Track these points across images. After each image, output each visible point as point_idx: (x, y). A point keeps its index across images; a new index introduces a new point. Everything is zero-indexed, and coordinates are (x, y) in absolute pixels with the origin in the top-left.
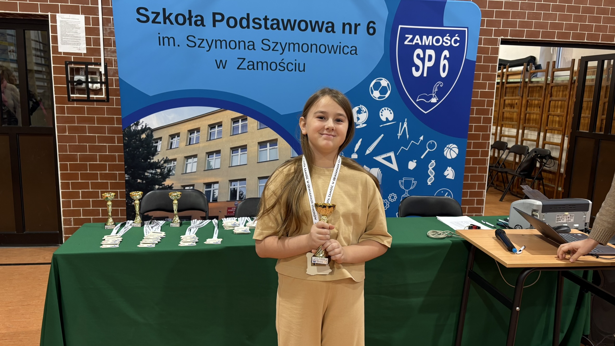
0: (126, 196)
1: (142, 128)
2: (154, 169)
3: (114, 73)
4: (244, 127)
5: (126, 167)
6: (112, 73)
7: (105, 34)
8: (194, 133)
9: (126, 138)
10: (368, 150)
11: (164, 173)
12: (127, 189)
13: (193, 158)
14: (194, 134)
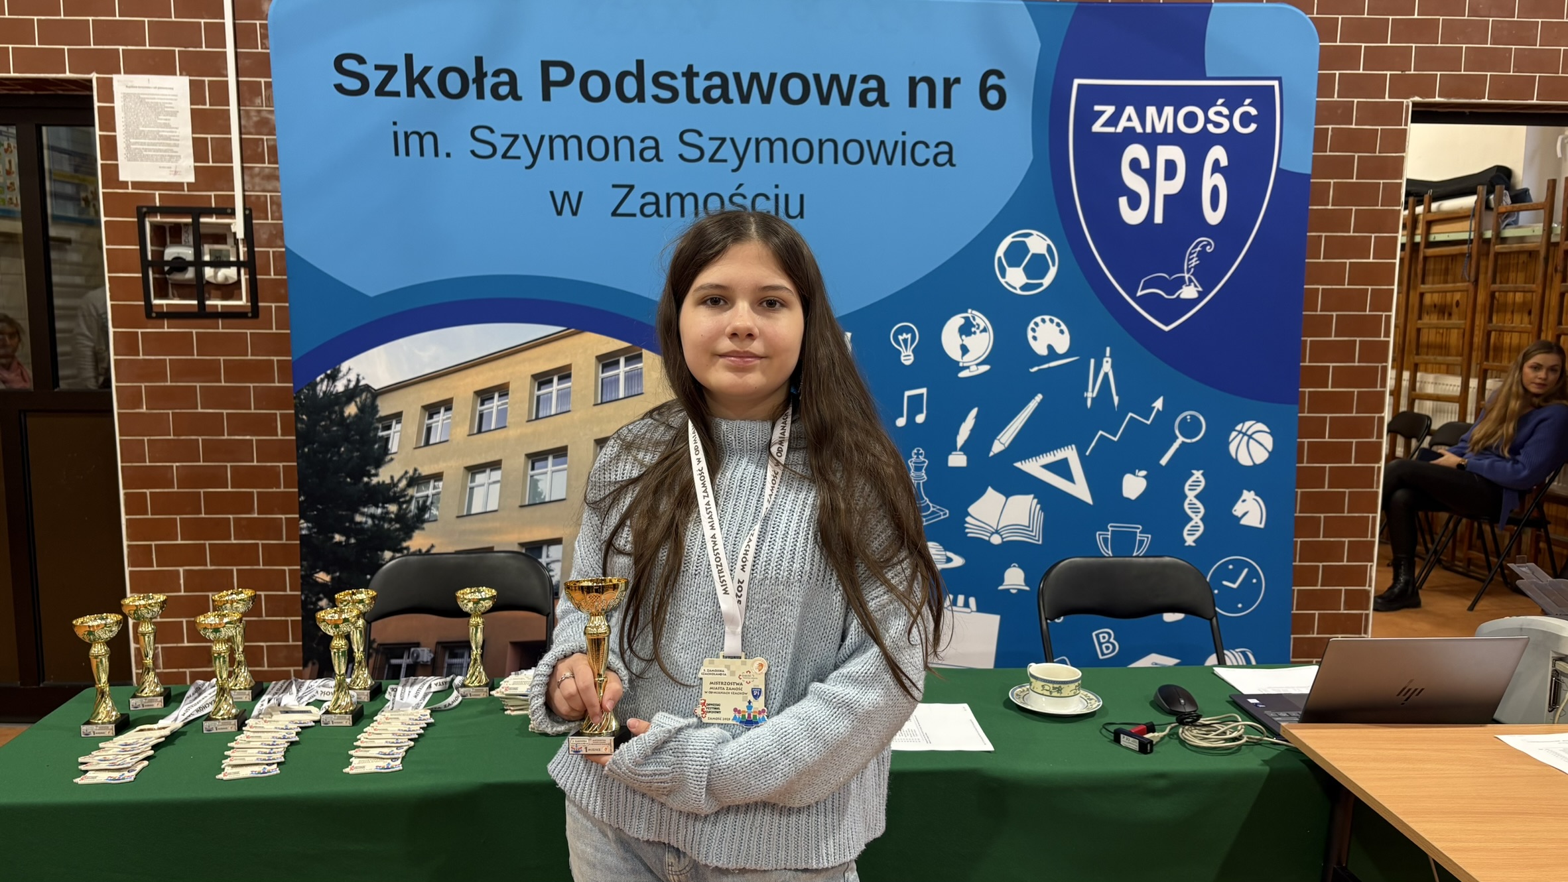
0: (301, 581)
1: (347, 386)
2: (380, 505)
3: (271, 235)
4: (634, 378)
5: (302, 498)
6: (265, 236)
7: (245, 127)
8: (492, 398)
9: (304, 417)
10: (996, 442)
11: (407, 514)
12: (305, 563)
13: (488, 471)
14: (491, 401)
